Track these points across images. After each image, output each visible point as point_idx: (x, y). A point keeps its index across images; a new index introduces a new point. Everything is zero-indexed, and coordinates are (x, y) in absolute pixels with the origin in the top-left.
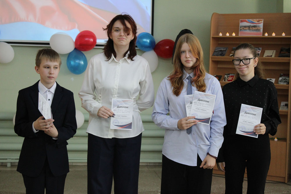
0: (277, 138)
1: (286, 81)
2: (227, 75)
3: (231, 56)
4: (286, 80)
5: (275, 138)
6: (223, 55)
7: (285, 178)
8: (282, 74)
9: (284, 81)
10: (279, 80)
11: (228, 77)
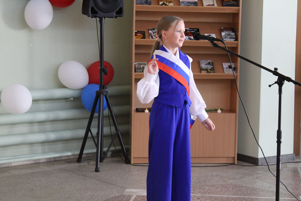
0: (220, 110)
1: (232, 37)
2: (151, 30)
3: (161, 5)
4: (231, 35)
5: (218, 110)
6: (149, 3)
7: (234, 158)
8: (222, 28)
9: (229, 37)
10: (223, 35)
11: (154, 33)
